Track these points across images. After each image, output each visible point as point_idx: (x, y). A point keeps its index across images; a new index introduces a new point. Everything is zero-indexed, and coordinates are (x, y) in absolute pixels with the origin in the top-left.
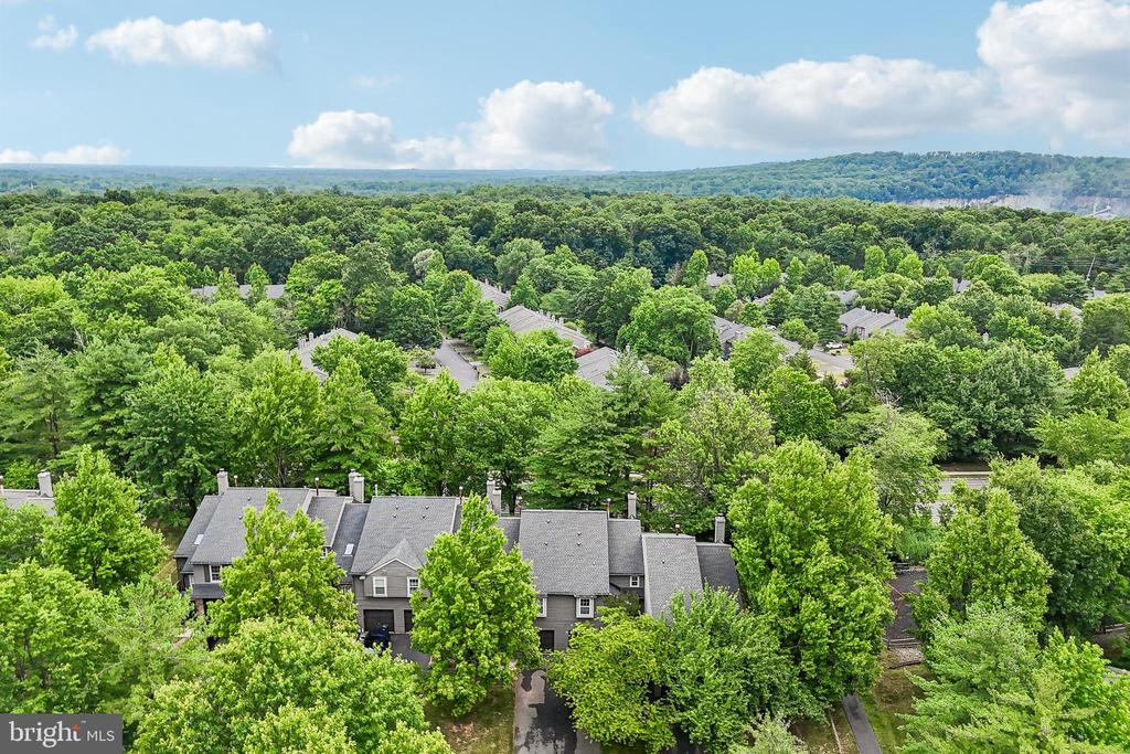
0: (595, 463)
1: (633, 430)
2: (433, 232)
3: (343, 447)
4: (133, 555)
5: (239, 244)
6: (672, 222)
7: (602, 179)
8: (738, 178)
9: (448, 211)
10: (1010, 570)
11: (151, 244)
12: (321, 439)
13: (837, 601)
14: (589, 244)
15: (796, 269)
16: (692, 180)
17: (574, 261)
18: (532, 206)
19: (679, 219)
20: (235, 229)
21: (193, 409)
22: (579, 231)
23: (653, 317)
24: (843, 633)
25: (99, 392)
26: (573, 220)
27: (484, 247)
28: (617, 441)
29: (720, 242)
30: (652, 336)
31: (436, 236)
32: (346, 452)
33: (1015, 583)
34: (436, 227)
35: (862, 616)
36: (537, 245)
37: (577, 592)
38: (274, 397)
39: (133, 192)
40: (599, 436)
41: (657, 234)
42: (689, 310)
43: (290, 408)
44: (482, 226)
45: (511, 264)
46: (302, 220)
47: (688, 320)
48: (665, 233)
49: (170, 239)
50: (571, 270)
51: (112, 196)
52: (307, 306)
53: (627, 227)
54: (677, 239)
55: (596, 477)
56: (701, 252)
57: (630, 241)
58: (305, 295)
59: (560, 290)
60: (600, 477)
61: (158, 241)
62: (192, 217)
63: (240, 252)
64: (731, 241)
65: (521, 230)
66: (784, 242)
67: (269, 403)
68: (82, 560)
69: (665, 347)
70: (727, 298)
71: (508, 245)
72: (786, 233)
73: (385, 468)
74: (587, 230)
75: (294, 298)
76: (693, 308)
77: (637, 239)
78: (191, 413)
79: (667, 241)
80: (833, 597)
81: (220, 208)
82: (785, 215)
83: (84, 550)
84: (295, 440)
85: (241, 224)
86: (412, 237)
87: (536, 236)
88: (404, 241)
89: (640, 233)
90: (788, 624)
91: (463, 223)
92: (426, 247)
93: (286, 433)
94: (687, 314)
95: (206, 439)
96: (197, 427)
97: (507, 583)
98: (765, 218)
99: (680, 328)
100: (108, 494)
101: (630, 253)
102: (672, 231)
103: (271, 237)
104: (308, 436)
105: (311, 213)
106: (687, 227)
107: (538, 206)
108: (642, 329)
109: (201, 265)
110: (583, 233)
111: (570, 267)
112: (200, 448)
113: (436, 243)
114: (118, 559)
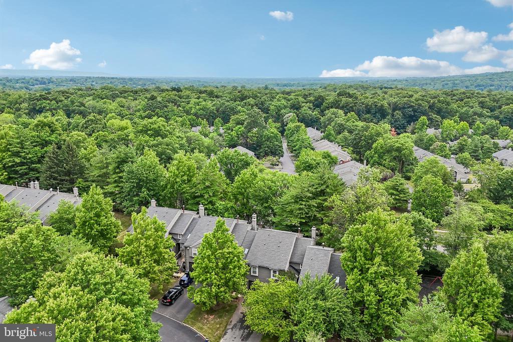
0: (301, 212)
1: (321, 198)
2: (294, 105)
3: (201, 194)
4: (105, 228)
5: (213, 109)
6: (413, 102)
7: (395, 81)
8: (469, 80)
9: (305, 96)
10: (478, 287)
11: (181, 108)
12: (193, 190)
13: (382, 288)
14: (368, 112)
15: (478, 128)
16: (443, 81)
17: (356, 120)
18: (346, 94)
19: (417, 101)
20: (214, 103)
21: (146, 174)
22: (364, 106)
23: (382, 148)
24: (384, 305)
25: (119, 165)
26: (363, 100)
27: (317, 112)
28: (313, 203)
29: (439, 112)
30: (380, 157)
31: (296, 107)
32: (202, 196)
33: (480, 294)
34: (296, 103)
35: (393, 297)
36: (341, 112)
37: (271, 267)
38: (176, 171)
39: (182, 88)
40: (305, 199)
41: (404, 108)
42: (399, 145)
43: (182, 176)
44: (318, 103)
45: (327, 121)
46: (242, 99)
47: (399, 150)
48: (409, 108)
49: (187, 107)
50: (354, 124)
51: (174, 89)
52: (230, 136)
53: (389, 105)
54: (415, 111)
55: (301, 218)
56: (425, 117)
57: (390, 111)
58: (229, 131)
59: (346, 133)
60: (303, 218)
61: (184, 108)
62: (198, 98)
63: (213, 113)
64: (444, 112)
65: (336, 105)
66: (475, 114)
67: (174, 173)
68: (87, 227)
69: (386, 163)
70: (432, 141)
71: (327, 111)
72: (478, 109)
73: (218, 205)
74: (368, 105)
75: (225, 132)
76: (402, 144)
77: (394, 110)
78: (145, 175)
79: (409, 111)
80: (380, 286)
81: (211, 94)
82: (481, 99)
83: (88, 223)
84: (183, 189)
85: (217, 101)
86: (285, 107)
87: (342, 108)
88: (282, 109)
89: (395, 107)
90: (358, 296)
91: (310, 102)
92: (291, 112)
93: (180, 186)
94: (398, 147)
95: (152, 186)
96: (148, 181)
97: (229, 257)
98: (469, 101)
99: (394, 154)
100: (99, 203)
101: (389, 117)
102: (412, 106)
103: (226, 107)
104: (188, 188)
105: (246, 97)
106: (420, 105)
107: (349, 94)
108: (375, 153)
109: (198, 117)
110: (366, 107)
111: (354, 122)
112: (149, 190)
113: (295, 111)
114: (99, 228)
